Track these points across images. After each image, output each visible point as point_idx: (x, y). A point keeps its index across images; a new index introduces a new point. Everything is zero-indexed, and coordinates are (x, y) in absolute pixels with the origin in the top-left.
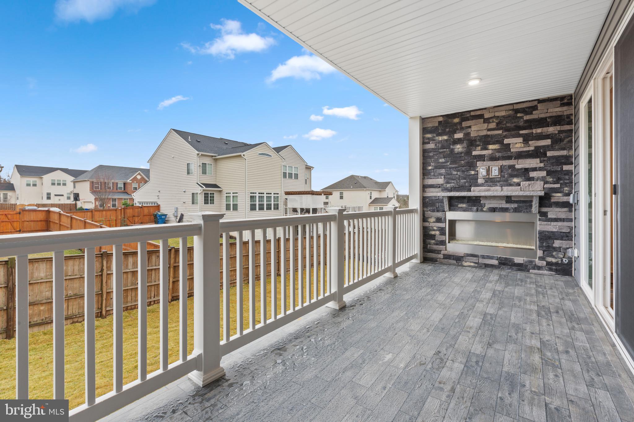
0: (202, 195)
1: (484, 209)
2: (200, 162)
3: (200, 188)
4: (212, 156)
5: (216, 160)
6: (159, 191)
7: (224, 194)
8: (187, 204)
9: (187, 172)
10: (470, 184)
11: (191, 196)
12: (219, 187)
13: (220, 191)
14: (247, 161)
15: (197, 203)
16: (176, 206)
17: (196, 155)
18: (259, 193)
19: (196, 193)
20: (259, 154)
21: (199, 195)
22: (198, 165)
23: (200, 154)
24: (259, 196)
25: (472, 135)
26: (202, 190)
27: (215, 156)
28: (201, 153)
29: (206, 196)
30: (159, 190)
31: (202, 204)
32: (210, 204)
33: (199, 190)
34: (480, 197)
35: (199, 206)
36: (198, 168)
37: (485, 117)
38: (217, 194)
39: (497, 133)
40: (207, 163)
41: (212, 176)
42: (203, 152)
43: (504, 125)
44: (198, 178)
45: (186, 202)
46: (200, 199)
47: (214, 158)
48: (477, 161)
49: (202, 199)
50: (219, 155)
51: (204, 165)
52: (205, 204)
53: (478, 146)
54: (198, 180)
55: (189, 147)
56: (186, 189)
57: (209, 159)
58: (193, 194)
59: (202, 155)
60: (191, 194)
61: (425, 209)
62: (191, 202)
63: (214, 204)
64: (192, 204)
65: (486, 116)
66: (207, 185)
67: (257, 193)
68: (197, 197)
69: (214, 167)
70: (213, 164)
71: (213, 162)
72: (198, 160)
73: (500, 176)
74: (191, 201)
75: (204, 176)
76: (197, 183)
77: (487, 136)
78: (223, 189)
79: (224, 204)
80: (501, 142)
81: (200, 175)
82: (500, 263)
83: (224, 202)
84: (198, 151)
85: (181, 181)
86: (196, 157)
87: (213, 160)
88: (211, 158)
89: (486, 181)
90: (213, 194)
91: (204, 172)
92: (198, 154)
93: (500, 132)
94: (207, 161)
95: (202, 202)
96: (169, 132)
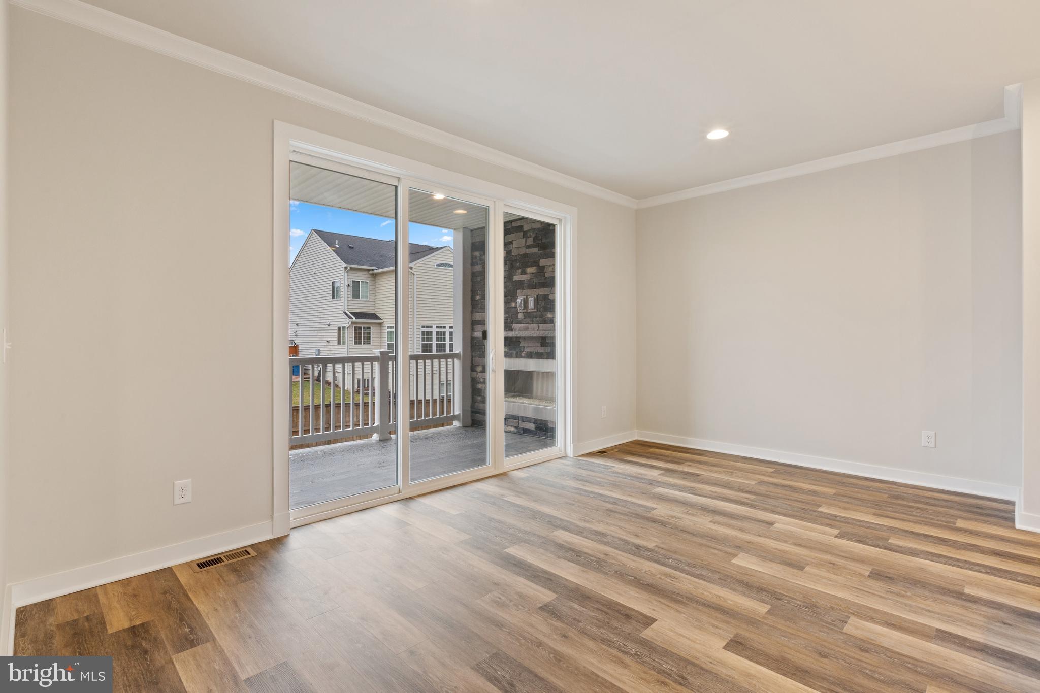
0: (351, 330)
1: (523, 355)
2: (349, 280)
3: (348, 320)
4: (369, 270)
5: (375, 276)
6: (297, 325)
7: (385, 328)
8: (331, 344)
9: (331, 295)
10: (512, 320)
11: (337, 331)
12: (378, 318)
13: (380, 324)
14: (415, 276)
15: (344, 343)
16: (318, 346)
17: (343, 269)
18: (437, 327)
19: (343, 327)
20: (437, 265)
21: (346, 329)
22: (346, 284)
23: (349, 268)
24: (437, 332)
25: (513, 254)
26: (350, 322)
27: (373, 270)
28: (349, 266)
29: (358, 331)
30: (297, 323)
31: (351, 345)
32: (364, 344)
33: (346, 323)
34: (520, 337)
35: (346, 347)
36: (346, 288)
37: (524, 230)
38: (374, 328)
39: (534, 251)
40: (360, 281)
41: (368, 301)
42: (353, 264)
43: (539, 240)
44: (346, 304)
45: (331, 342)
46: (349, 336)
47: (371, 272)
48: (517, 289)
49: (351, 336)
50: (379, 268)
51: (356, 284)
52: (355, 344)
53: (519, 269)
54: (346, 307)
55: (335, 257)
56: (331, 321)
57: (363, 274)
58: (339, 328)
59: (351, 268)
60: (337, 328)
61: (474, 354)
62: (337, 342)
63: (370, 344)
64: (338, 344)
65: (525, 228)
66: (358, 315)
67: (434, 327)
68: (344, 333)
69: (371, 287)
70: (371, 282)
71: (369, 279)
72: (346, 277)
73: (536, 310)
74: (337, 339)
75: (356, 301)
76: (345, 313)
77: (525, 255)
78: (385, 320)
79: (385, 344)
80: (536, 264)
81: (349, 299)
82: (537, 428)
83: (385, 341)
84: (346, 263)
85: (325, 308)
86: (343, 271)
87: (370, 276)
88: (366, 273)
89: (524, 315)
90: (369, 328)
91: (356, 295)
92: (346, 268)
93: (535, 250)
94: (361, 277)
95: (351, 342)
96: (310, 235)
